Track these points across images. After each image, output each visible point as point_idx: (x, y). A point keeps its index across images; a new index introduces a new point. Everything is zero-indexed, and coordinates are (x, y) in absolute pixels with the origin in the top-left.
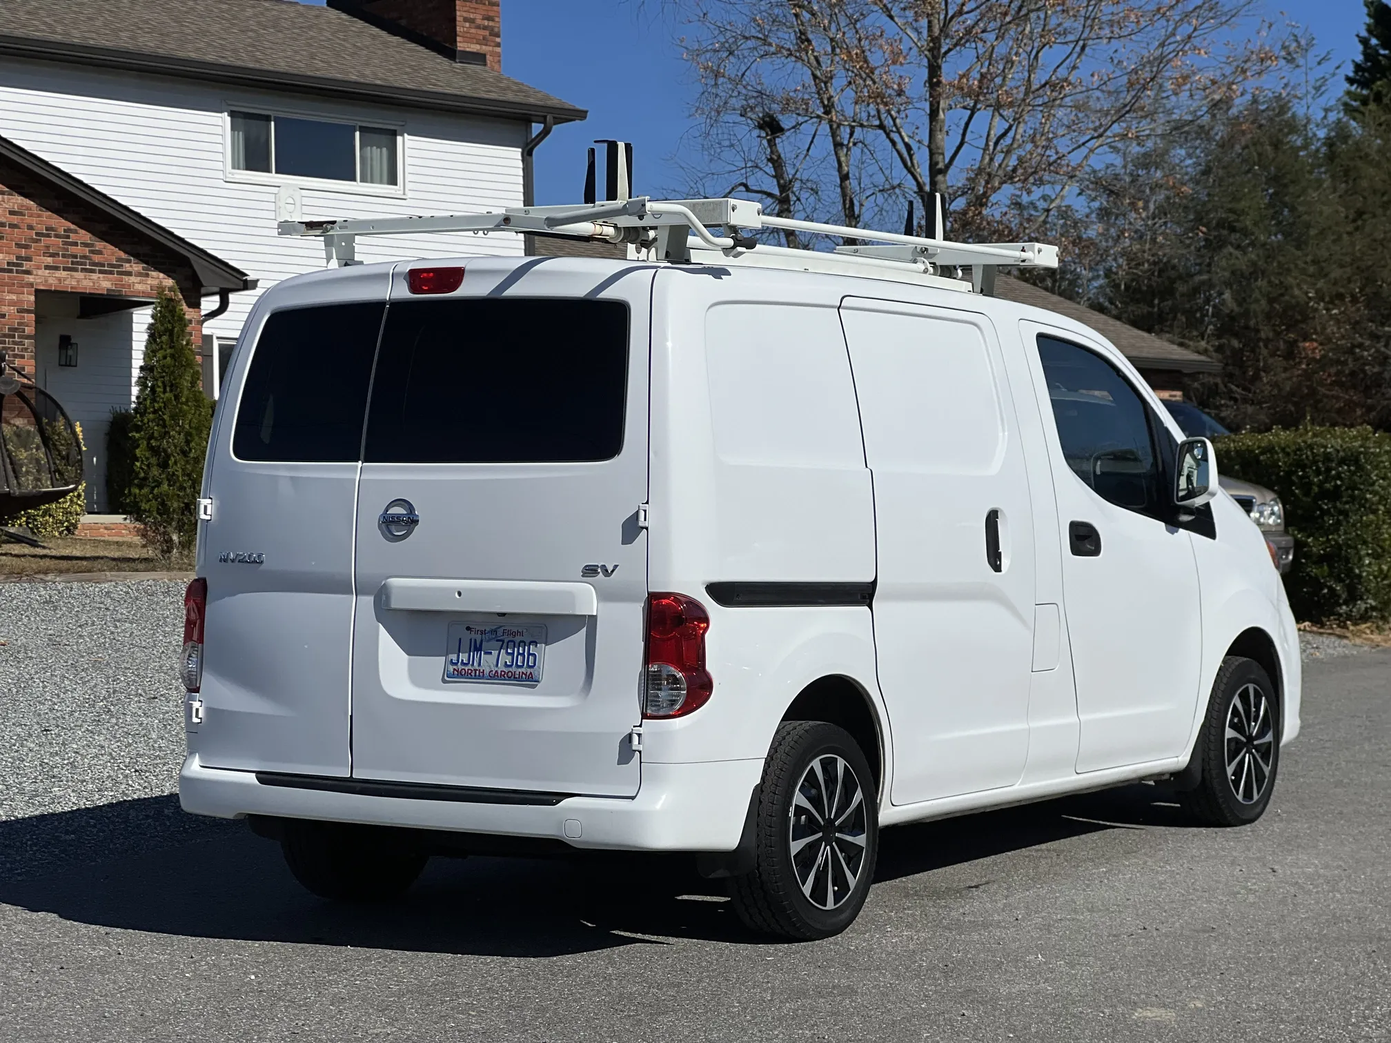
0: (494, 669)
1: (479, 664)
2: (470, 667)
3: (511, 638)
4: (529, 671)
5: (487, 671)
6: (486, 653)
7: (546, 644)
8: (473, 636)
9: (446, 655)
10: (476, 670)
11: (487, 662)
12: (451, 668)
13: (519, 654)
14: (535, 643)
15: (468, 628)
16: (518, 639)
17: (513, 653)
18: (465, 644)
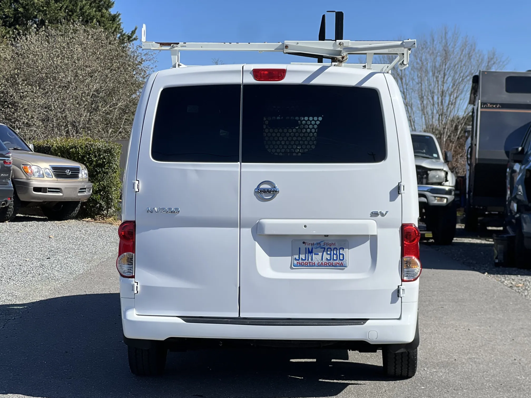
0: (320, 262)
1: (312, 260)
2: (306, 261)
3: (329, 247)
4: (340, 262)
5: (316, 263)
6: (315, 254)
7: (349, 249)
8: (307, 246)
9: (292, 255)
10: (310, 263)
11: (316, 258)
12: (296, 262)
13: (334, 254)
14: (343, 249)
15: (304, 243)
16: (332, 247)
17: (331, 254)
18: (303, 250)
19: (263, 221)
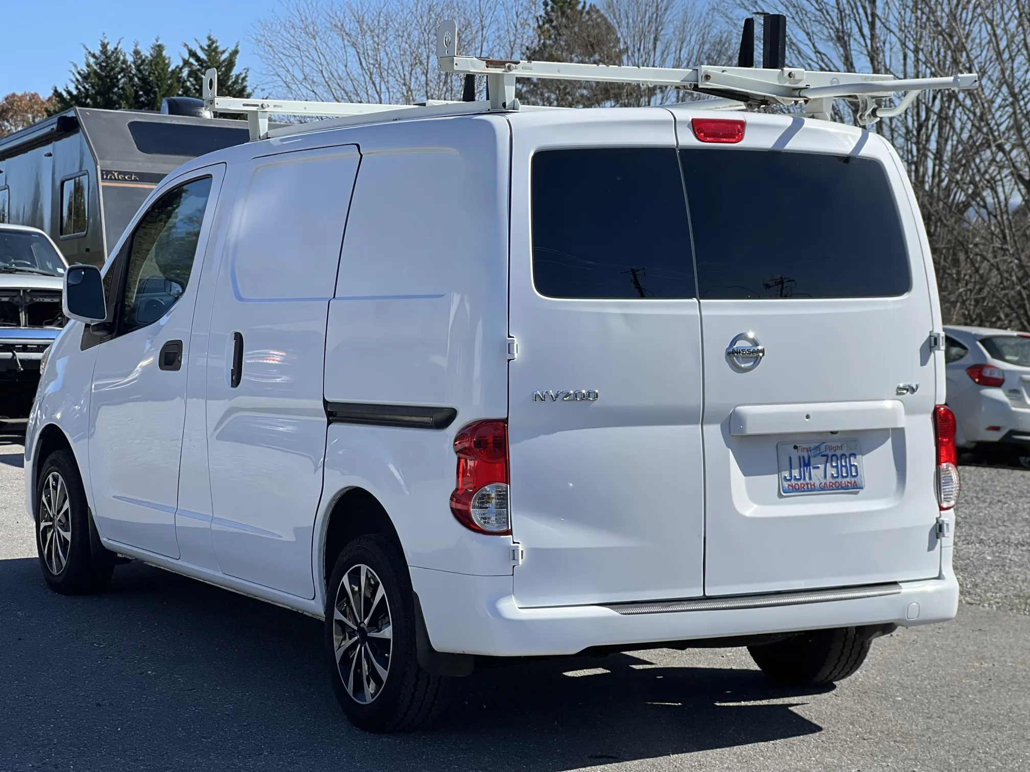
0: (823, 481)
1: (810, 478)
2: (802, 481)
3: (833, 453)
4: (853, 480)
5: (817, 484)
6: (814, 468)
7: (863, 455)
8: (801, 453)
9: (779, 471)
10: (807, 484)
11: (816, 475)
12: (786, 484)
13: (842, 466)
14: (854, 455)
15: (795, 447)
16: (839, 453)
17: (837, 467)
18: (795, 462)
19: (740, 409)
